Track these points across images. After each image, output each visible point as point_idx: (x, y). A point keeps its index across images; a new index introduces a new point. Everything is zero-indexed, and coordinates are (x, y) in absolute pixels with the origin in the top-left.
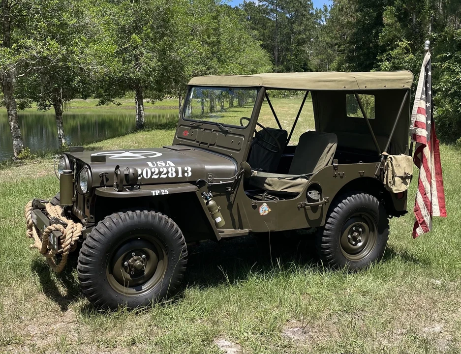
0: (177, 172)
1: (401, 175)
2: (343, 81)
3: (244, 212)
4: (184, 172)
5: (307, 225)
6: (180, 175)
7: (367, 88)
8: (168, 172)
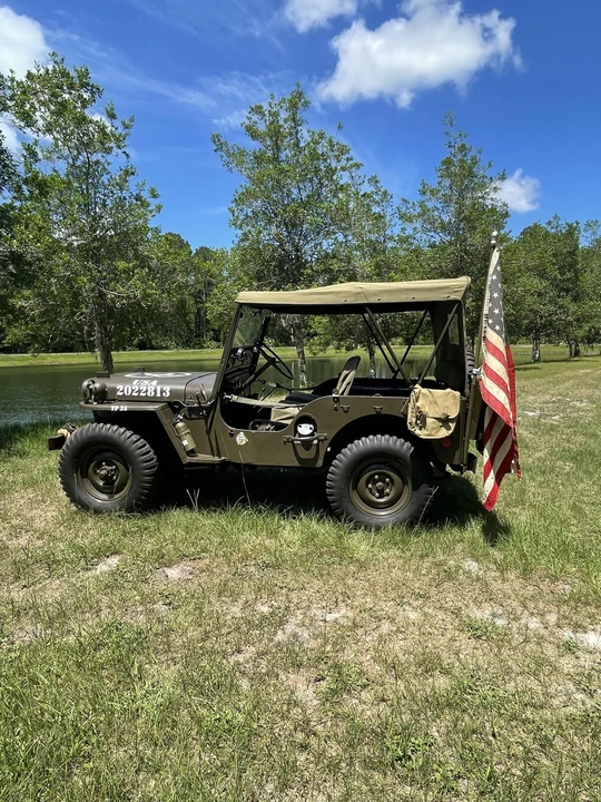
0: (155, 391)
1: (438, 416)
2: (345, 292)
3: (222, 439)
4: (162, 391)
5: (297, 464)
6: (158, 395)
7: (381, 301)
8: (147, 391)
